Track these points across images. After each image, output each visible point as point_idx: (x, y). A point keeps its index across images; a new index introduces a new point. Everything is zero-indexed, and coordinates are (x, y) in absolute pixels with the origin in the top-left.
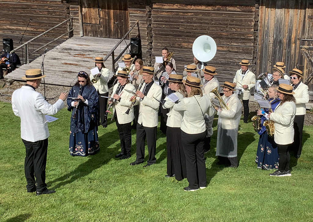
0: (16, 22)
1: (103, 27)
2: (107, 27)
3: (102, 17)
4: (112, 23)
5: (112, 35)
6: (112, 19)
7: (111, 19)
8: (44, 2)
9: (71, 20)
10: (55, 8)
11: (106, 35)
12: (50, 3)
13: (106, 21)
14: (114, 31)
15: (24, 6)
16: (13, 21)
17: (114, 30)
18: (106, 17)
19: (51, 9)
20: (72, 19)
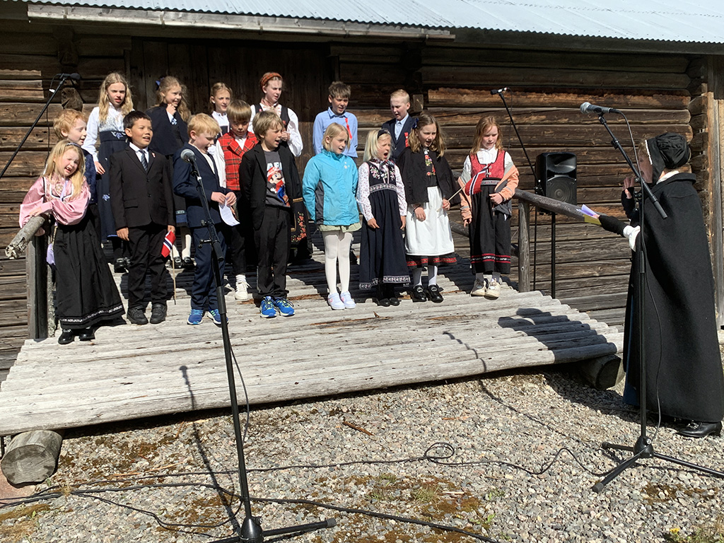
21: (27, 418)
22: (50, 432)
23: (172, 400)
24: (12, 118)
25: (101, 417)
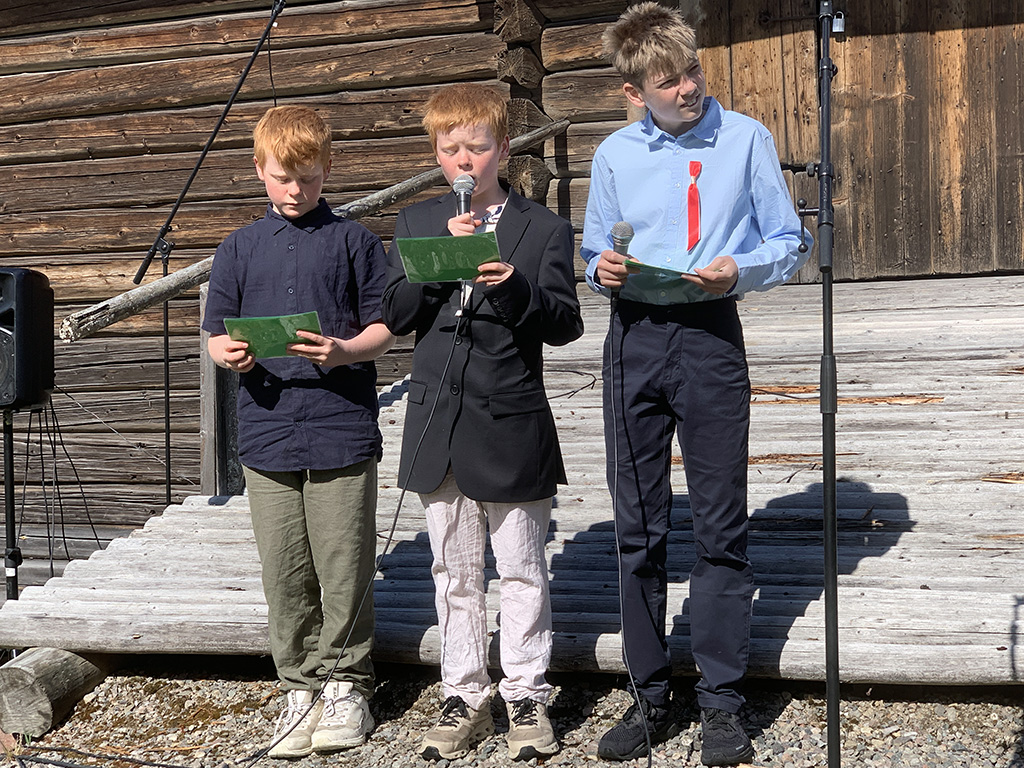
0: (44, 228)
1: (860, 177)
2: (902, 182)
3: (851, 96)
4: (952, 133)
5: (942, 248)
6: (956, 95)
7: (943, 99)
8: (304, 27)
9: (549, 150)
10: (404, 61)
11: (888, 249)
12: (356, 31)
13: (892, 122)
14: (965, 204)
15: (122, 87)
16: (24, 225)
17: (966, 195)
18: (892, 89)
19: (361, 76)
20: (561, 140)
21: (37, 623)
22: (68, 654)
23: (256, 629)
24: (418, 68)
25: (140, 641)
